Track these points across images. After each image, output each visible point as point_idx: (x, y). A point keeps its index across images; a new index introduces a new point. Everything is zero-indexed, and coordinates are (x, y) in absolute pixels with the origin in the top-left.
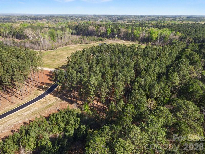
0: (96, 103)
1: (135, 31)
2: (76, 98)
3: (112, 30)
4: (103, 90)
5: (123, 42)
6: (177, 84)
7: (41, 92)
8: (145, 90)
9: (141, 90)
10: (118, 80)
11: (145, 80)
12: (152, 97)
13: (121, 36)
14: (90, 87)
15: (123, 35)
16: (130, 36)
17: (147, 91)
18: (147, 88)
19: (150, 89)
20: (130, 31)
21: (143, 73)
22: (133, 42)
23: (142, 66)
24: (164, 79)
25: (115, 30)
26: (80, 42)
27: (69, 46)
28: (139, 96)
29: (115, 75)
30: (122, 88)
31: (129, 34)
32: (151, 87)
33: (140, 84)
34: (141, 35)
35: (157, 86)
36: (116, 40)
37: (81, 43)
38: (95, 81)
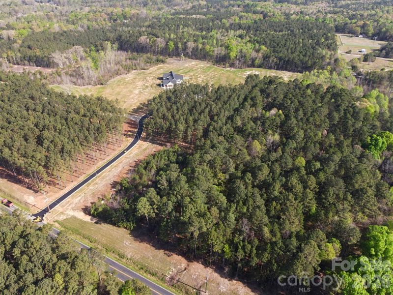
0: (182, 144)
1: (208, 47)
2: (163, 141)
3: (176, 44)
4: (188, 133)
5: (193, 63)
6: (239, 125)
7: (131, 140)
8: (216, 131)
9: (214, 131)
10: (199, 125)
11: (217, 124)
12: (222, 135)
13: (188, 53)
14: (179, 132)
15: (191, 52)
16: (201, 53)
17: (218, 132)
18: (218, 129)
19: (220, 130)
20: (200, 46)
21: (216, 118)
22: (206, 62)
23: (215, 112)
24: (230, 121)
25: (180, 45)
26: (134, 68)
27: (122, 76)
28: (213, 135)
29: (195, 121)
30: (201, 131)
31: (199, 51)
32: (221, 128)
33: (214, 127)
34: (216, 52)
35: (225, 127)
36: (182, 60)
37: (135, 70)
38: (181, 127)
